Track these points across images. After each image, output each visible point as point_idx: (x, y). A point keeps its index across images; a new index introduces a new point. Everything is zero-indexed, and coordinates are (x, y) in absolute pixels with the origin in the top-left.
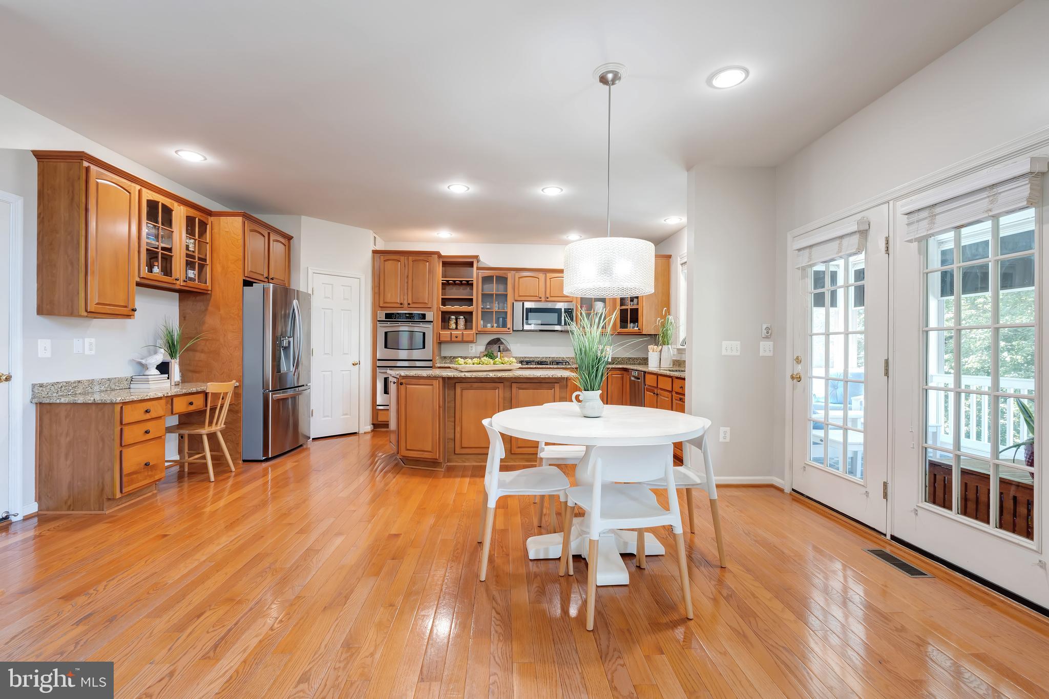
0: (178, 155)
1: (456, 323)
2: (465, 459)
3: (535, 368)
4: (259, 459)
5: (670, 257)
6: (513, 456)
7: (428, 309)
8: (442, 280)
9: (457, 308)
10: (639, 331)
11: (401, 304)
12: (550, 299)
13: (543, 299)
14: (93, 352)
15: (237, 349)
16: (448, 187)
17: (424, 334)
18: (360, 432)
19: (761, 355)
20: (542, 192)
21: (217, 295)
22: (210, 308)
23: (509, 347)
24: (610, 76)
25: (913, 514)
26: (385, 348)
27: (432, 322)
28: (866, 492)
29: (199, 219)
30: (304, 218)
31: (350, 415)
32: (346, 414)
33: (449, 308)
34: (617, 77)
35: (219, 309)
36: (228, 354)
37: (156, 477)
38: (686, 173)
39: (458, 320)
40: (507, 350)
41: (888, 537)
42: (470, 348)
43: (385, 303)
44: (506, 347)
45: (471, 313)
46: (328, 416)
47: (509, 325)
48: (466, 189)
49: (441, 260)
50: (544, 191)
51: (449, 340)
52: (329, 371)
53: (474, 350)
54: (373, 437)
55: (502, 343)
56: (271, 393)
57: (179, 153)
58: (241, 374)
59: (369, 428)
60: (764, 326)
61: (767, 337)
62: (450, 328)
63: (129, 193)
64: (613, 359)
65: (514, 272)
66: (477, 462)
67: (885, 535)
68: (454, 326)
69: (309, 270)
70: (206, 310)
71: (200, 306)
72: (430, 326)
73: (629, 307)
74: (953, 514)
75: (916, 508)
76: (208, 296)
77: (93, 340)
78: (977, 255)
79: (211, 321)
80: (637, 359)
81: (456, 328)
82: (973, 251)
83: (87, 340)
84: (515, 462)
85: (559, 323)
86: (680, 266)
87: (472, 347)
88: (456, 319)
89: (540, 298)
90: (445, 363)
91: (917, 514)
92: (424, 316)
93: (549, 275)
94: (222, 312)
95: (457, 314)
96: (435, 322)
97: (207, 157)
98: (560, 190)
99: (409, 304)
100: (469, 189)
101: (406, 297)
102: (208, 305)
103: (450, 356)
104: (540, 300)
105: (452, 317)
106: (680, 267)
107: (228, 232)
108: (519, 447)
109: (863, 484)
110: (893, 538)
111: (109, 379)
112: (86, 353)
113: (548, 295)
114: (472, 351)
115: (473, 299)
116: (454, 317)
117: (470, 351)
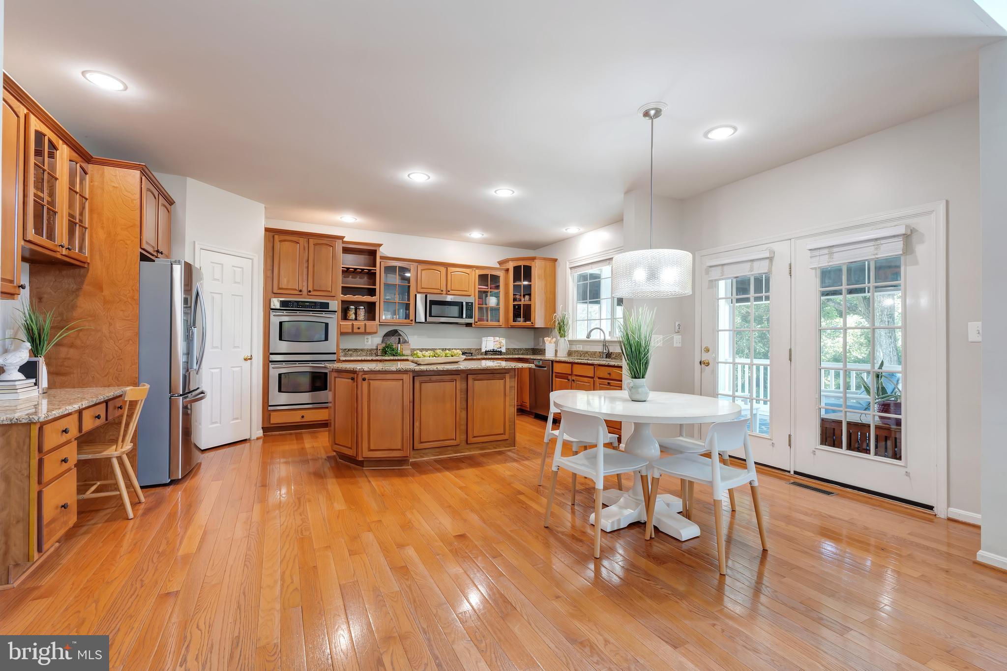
0: (84, 78)
1: (356, 314)
2: (424, 454)
4: (164, 482)
5: (556, 260)
6: (469, 446)
7: (332, 298)
8: (342, 267)
9: (357, 298)
10: (532, 325)
11: (301, 291)
12: (452, 292)
13: (444, 292)
15: (131, 342)
16: (409, 176)
17: (327, 324)
18: (253, 438)
19: (674, 346)
20: (494, 194)
21: (97, 269)
22: (86, 287)
23: (406, 339)
24: (652, 112)
25: (812, 455)
26: (280, 340)
27: (336, 312)
28: (773, 443)
29: (79, 165)
30: (190, 181)
31: (241, 420)
32: (237, 419)
33: (349, 297)
34: (658, 112)
35: (101, 289)
36: (116, 348)
37: (70, 523)
38: (622, 195)
39: (358, 310)
40: (405, 342)
41: (792, 473)
43: (280, 289)
44: (404, 339)
45: (374, 304)
46: (216, 423)
47: (412, 317)
48: (427, 178)
49: (343, 245)
50: (497, 192)
51: (351, 331)
52: (218, 368)
53: (370, 342)
54: (264, 442)
55: (400, 335)
56: (181, 397)
58: (137, 376)
59: (260, 433)
60: (677, 324)
61: (678, 332)
62: (350, 318)
63: (18, 117)
64: (507, 349)
65: (417, 264)
66: (435, 456)
67: (789, 472)
68: (353, 317)
69: (196, 244)
70: (79, 289)
71: (68, 283)
72: (332, 316)
73: (522, 303)
74: (844, 450)
75: (814, 450)
76: (82, 271)
78: (859, 281)
79: (85, 304)
80: (520, 349)
81: (356, 319)
82: (856, 279)
84: (470, 451)
85: (461, 316)
86: (569, 269)
87: (367, 339)
88: (356, 309)
89: (442, 291)
90: (358, 356)
91: (815, 454)
92: (326, 305)
93: (451, 269)
94: (106, 292)
95: (357, 304)
96: (338, 312)
97: (128, 86)
98: (512, 192)
99: (310, 291)
100: (429, 178)
101: (305, 284)
102: (82, 283)
104: (442, 292)
105: (352, 307)
106: (569, 271)
107: (117, 187)
108: (475, 437)
109: (769, 438)
110: (796, 473)
113: (449, 289)
114: (368, 343)
115: (376, 289)
116: (354, 307)
117: (366, 343)
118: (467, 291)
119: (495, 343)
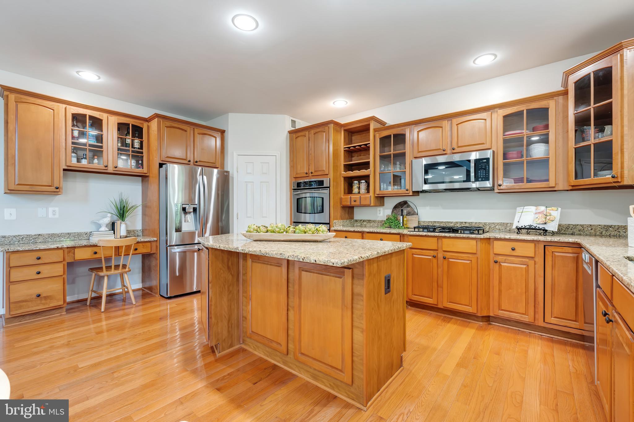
0: (78, 75)
1: (359, 188)
3: (426, 236)
7: (327, 176)
8: (345, 148)
9: (356, 173)
11: (307, 174)
12: (457, 150)
13: (449, 151)
14: (57, 216)
17: (323, 198)
21: (151, 176)
22: (149, 186)
23: (416, 210)
26: (297, 212)
27: (328, 187)
29: (132, 124)
30: (230, 115)
33: (352, 173)
39: (360, 184)
40: (415, 213)
42: (378, 212)
43: (297, 174)
44: (413, 210)
45: (369, 176)
47: (408, 186)
49: (343, 129)
51: (349, 204)
53: (382, 214)
55: (409, 206)
56: (168, 247)
57: (80, 73)
58: (158, 232)
62: (353, 192)
63: (53, 110)
65: (413, 126)
68: (357, 191)
69: (234, 153)
72: (327, 191)
76: (148, 178)
77: (57, 209)
79: (149, 194)
81: (360, 193)
83: (51, 210)
85: (468, 179)
87: (380, 211)
89: (444, 151)
92: (321, 182)
93: (455, 121)
94: (152, 187)
95: (359, 178)
96: (331, 188)
97: (100, 76)
99: (312, 173)
102: (148, 183)
103: (360, 219)
105: (356, 182)
107: (153, 131)
111: (68, 234)
112: (50, 217)
113: (455, 146)
114: (380, 215)
115: (369, 162)
116: (357, 182)
117: (378, 215)
118: (483, 144)
119: (537, 216)
